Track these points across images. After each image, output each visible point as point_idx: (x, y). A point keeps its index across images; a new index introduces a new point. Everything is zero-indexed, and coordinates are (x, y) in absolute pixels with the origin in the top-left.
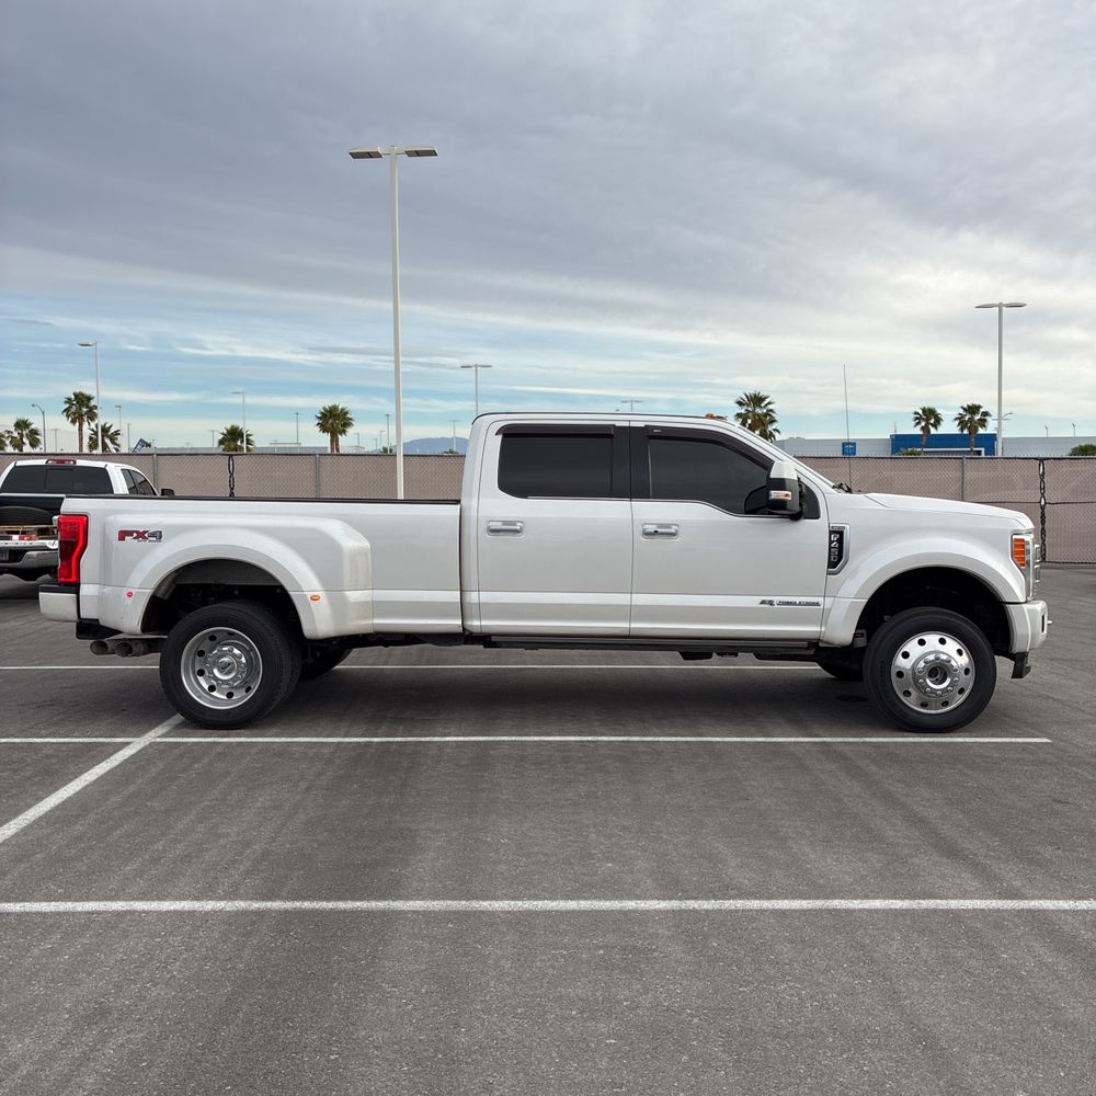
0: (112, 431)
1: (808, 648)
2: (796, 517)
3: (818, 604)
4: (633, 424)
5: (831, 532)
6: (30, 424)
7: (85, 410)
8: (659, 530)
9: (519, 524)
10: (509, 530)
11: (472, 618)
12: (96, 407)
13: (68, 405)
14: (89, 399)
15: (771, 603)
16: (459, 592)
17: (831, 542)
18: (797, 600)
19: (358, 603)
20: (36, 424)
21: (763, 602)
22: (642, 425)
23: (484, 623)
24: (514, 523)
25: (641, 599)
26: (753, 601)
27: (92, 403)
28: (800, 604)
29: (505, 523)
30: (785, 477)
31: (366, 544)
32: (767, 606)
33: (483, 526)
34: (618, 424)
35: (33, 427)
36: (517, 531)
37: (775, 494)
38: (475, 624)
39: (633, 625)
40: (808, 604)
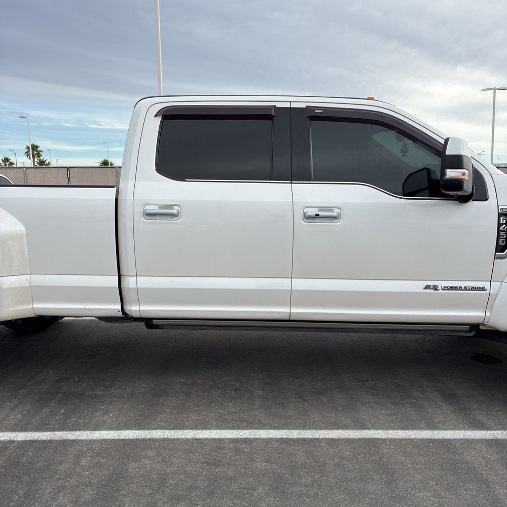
0: (47, 162)
1: (469, 331)
2: (464, 199)
3: (483, 289)
4: (294, 105)
5: (500, 215)
6: (10, 160)
7: (35, 152)
8: (321, 214)
9: (176, 208)
10: (166, 213)
11: (131, 304)
12: (41, 151)
13: (28, 150)
14: (37, 147)
15: (435, 288)
16: (117, 277)
17: (499, 225)
18: (463, 284)
19: (12, 289)
20: (12, 159)
21: (427, 287)
22: (303, 105)
23: (143, 308)
24: (170, 207)
25: (300, 284)
26: (417, 286)
27: (39, 149)
28: (465, 289)
29: (162, 206)
30: (462, 153)
31: (20, 228)
32: (432, 291)
33: (139, 211)
34: (279, 105)
35: (11, 161)
36: (173, 215)
37: (451, 174)
38: (134, 309)
39: (293, 310)
40: (473, 289)
